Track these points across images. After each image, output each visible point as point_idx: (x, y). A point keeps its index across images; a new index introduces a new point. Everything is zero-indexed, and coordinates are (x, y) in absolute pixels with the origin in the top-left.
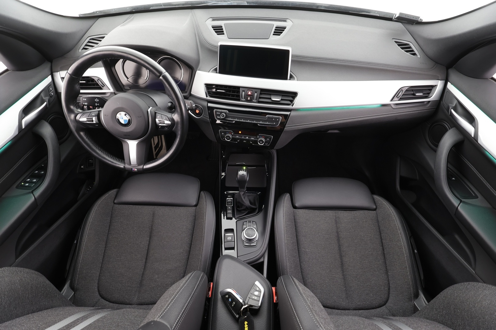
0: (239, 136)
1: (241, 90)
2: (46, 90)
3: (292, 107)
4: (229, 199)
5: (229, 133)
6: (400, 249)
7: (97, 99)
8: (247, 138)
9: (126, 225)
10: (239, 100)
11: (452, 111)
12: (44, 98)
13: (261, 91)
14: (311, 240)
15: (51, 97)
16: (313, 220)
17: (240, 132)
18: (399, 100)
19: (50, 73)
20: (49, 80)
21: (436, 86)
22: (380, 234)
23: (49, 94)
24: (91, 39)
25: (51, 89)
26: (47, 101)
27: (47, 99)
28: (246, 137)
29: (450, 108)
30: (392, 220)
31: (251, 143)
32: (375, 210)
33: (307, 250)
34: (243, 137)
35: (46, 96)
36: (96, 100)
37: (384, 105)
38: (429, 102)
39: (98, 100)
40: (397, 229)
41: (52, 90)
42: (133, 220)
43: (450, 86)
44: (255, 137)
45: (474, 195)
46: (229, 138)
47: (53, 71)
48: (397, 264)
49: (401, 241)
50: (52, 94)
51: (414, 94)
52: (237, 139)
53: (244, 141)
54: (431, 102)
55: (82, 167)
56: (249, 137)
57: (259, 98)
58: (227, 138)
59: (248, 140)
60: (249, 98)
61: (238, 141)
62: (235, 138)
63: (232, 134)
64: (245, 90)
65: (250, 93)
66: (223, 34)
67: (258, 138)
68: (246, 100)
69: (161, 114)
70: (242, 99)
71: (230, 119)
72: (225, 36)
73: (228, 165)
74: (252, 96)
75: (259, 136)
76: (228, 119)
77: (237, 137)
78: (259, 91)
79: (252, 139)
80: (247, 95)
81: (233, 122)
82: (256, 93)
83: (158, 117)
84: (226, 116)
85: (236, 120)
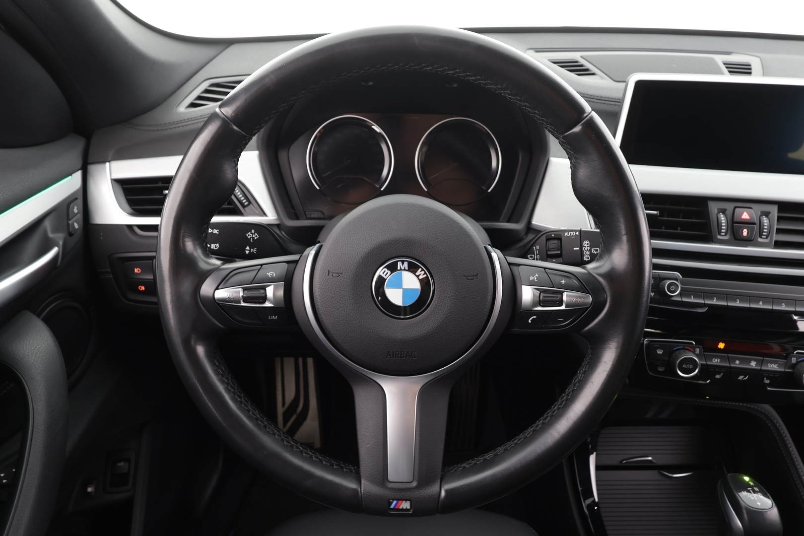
0: (723, 359)
1: (713, 207)
2: (60, 211)
5: (684, 349)
7: (253, 231)
8: (753, 363)
10: (708, 239)
12: (51, 235)
13: (779, 211)
15: (71, 235)
17: (721, 346)
19: (80, 165)
20: (71, 184)
23: (68, 224)
24: (212, 85)
25: (76, 211)
26: (61, 243)
27: (60, 237)
28: (750, 361)
31: (767, 382)
34: (737, 362)
35: (56, 230)
36: (249, 235)
39: (256, 236)
41: (77, 214)
44: (782, 361)
46: (691, 366)
47: (90, 159)
50: (76, 226)
52: (717, 369)
53: (741, 378)
55: (90, 490)
56: (761, 363)
57: (779, 231)
58: (684, 366)
59: (757, 375)
60: (745, 233)
61: (718, 376)
62: (707, 365)
63: (697, 351)
64: (729, 206)
65: (745, 216)
66: (593, 74)
67: (794, 366)
68: (736, 239)
69: (545, 268)
70: (719, 237)
71: (692, 300)
72: (602, 78)
73: (598, 468)
74: (755, 224)
75: (797, 358)
76: (685, 300)
77: (716, 361)
78: (774, 210)
79: (773, 367)
80: (735, 225)
81: (700, 310)
82: (767, 214)
83: (532, 278)
84: (681, 291)
85: (715, 302)
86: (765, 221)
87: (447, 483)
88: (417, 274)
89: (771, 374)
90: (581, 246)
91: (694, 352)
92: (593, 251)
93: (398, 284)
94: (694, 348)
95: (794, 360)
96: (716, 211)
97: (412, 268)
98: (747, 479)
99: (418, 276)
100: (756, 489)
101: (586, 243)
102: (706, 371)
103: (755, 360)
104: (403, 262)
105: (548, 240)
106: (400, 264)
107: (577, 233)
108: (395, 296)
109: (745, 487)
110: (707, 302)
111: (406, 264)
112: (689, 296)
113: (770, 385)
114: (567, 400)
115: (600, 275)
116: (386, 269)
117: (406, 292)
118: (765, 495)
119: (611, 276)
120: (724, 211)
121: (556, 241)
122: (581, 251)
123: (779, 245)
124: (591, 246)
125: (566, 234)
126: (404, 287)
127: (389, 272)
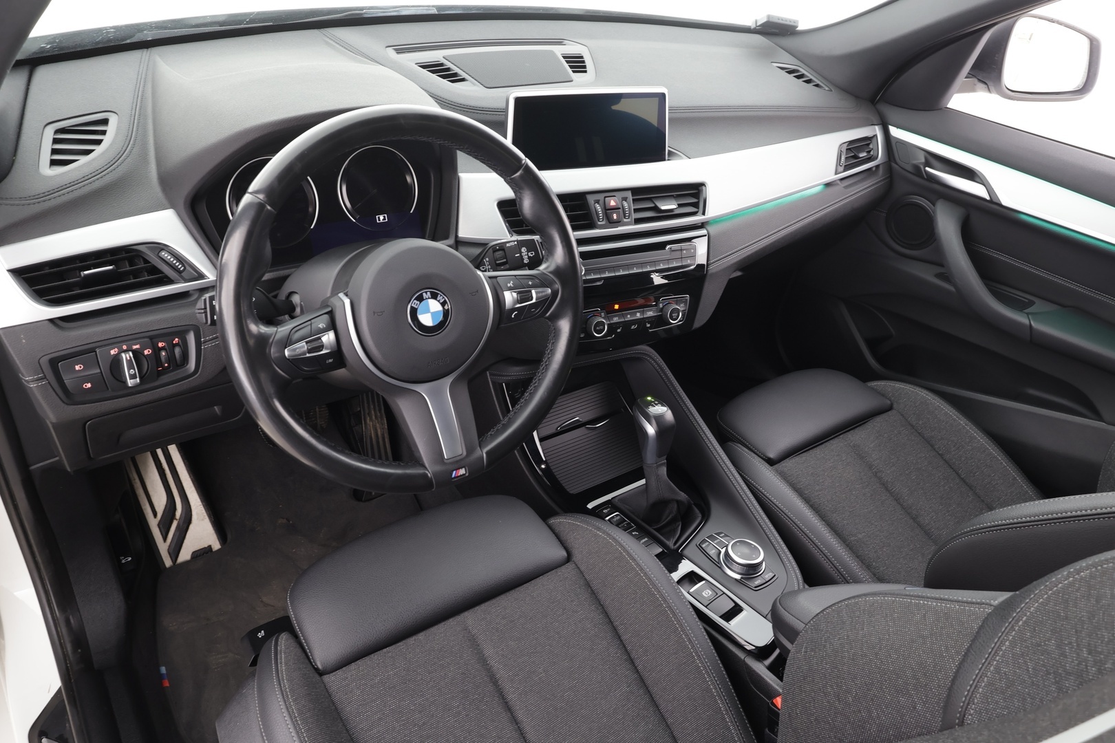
0: (619, 316)
1: (590, 200)
3: (703, 217)
4: (613, 517)
5: (594, 315)
6: (984, 451)
8: (638, 315)
9: (420, 712)
11: (927, 169)
13: (633, 196)
14: (850, 512)
16: (823, 470)
17: (617, 307)
18: (844, 171)
21: (874, 136)
22: (932, 446)
28: (636, 313)
29: (922, 167)
30: (936, 409)
31: (648, 325)
32: (890, 408)
33: (860, 536)
34: (629, 316)
37: (828, 185)
38: (877, 166)
40: (955, 420)
42: (431, 683)
43: (895, 132)
44: (654, 308)
45: (1027, 301)
46: (601, 327)
48: (997, 484)
49: (976, 438)
51: (855, 157)
52: (617, 325)
53: (633, 327)
54: (881, 167)
56: (642, 313)
57: (636, 210)
58: (598, 328)
59: (641, 322)
60: (615, 216)
61: (619, 330)
62: (611, 324)
63: (603, 314)
64: (600, 196)
65: (613, 203)
66: (463, 80)
67: (661, 310)
68: (610, 223)
69: (515, 276)
70: (599, 223)
71: (593, 277)
72: (474, 84)
73: (541, 440)
74: (619, 208)
75: (663, 303)
76: (588, 278)
77: (616, 320)
78: (629, 194)
79: (650, 314)
80: (608, 210)
81: (598, 283)
82: (625, 199)
83: (509, 285)
84: (585, 271)
85: (607, 275)
86: (625, 204)
87: (485, 447)
88: (438, 299)
89: (650, 319)
90: (521, 253)
91: (601, 316)
92: (530, 255)
93: (427, 311)
94: (600, 313)
95: (661, 306)
96: (593, 202)
97: (434, 296)
98: (649, 398)
99: (439, 301)
100: (656, 402)
101: (524, 250)
102: (612, 328)
103: (639, 312)
104: (426, 292)
105: (495, 251)
106: (424, 294)
107: (516, 243)
108: (426, 320)
109: (650, 404)
110: (603, 276)
111: (429, 293)
112: (590, 274)
113: (650, 328)
114: (546, 365)
115: (550, 272)
116: (415, 301)
117: (434, 314)
118: (663, 405)
119: (558, 272)
120: (597, 202)
121: (501, 252)
122: (521, 256)
123: (638, 221)
124: (528, 251)
125: (508, 245)
126: (432, 311)
127: (418, 302)
